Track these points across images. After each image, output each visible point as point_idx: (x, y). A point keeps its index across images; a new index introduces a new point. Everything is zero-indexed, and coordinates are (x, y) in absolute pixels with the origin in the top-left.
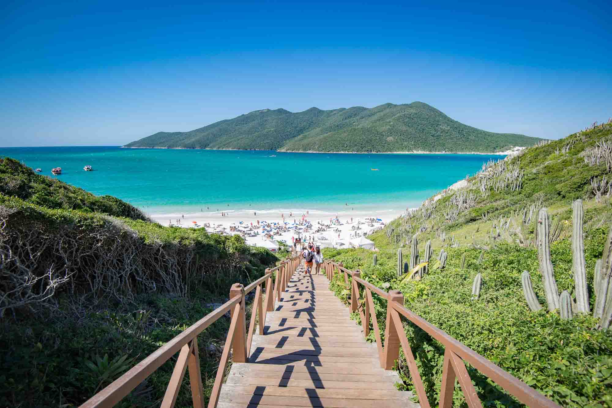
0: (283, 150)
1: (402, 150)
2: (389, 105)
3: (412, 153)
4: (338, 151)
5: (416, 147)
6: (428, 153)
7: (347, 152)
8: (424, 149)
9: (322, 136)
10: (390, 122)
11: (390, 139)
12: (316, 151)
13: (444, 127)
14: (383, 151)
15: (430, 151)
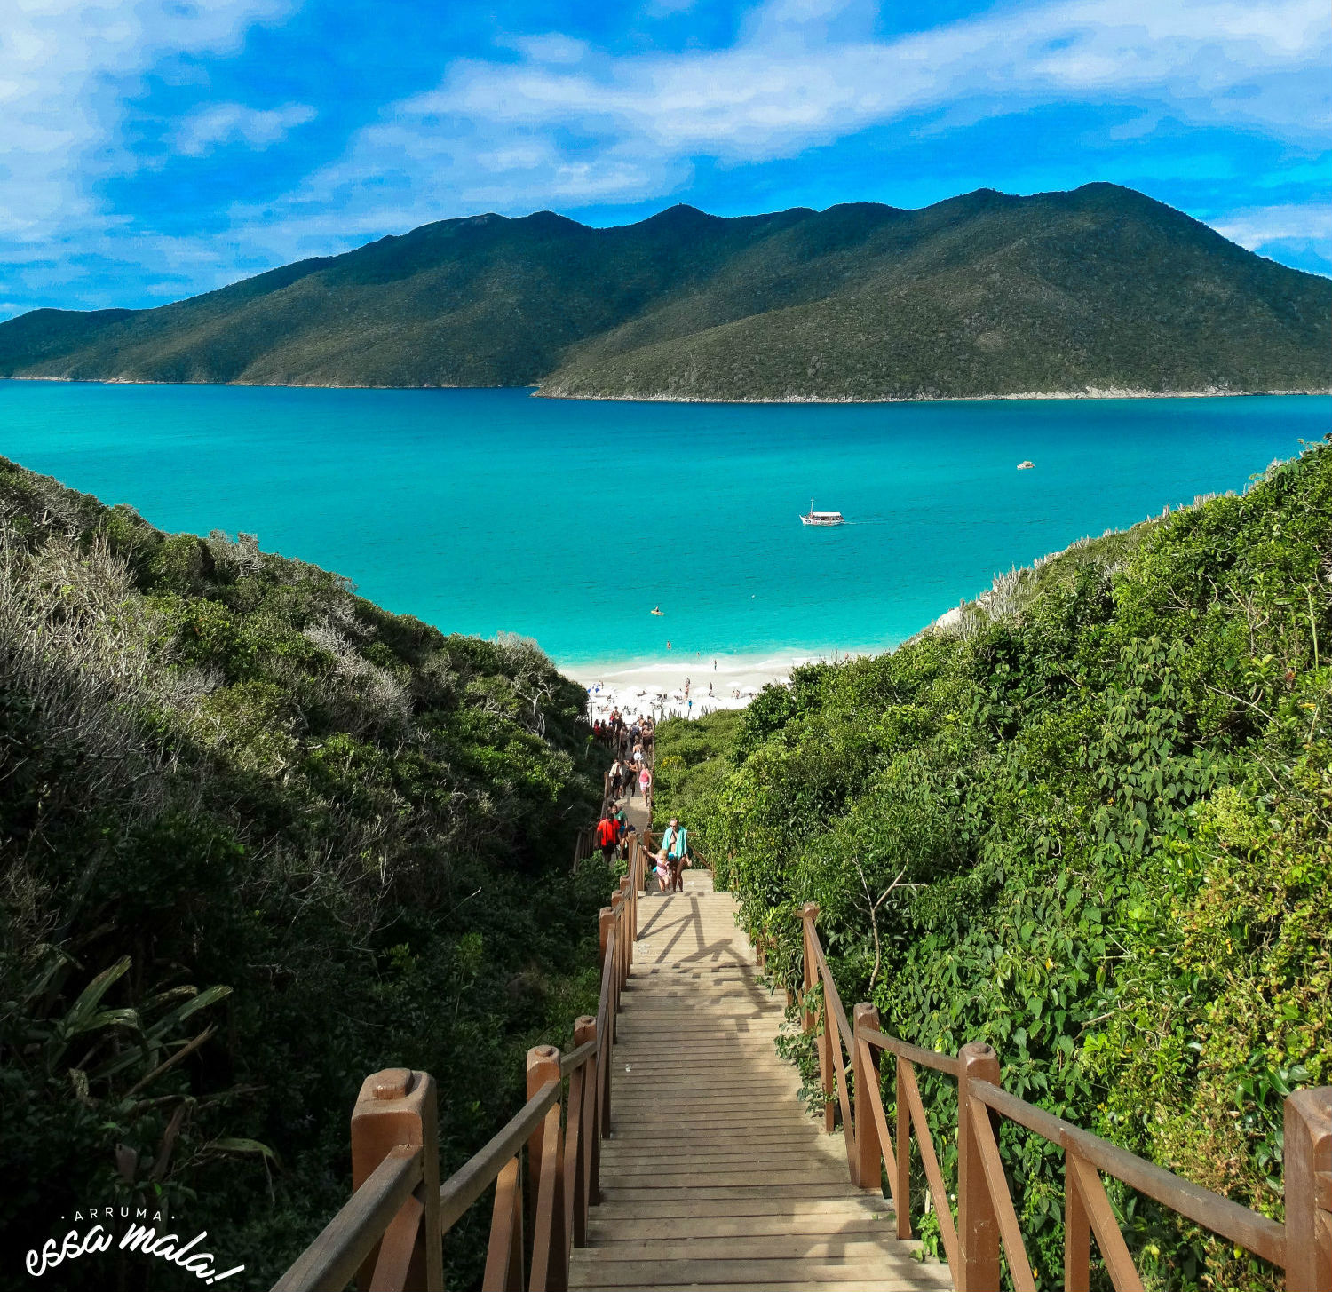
0: (557, 392)
1: (1042, 384)
2: (985, 200)
3: (1081, 395)
4: (782, 395)
5: (1099, 372)
6: (1146, 394)
7: (814, 399)
8: (1128, 381)
9: (712, 335)
10: (989, 272)
11: (989, 340)
12: (690, 393)
13: (1210, 288)
14: (963, 393)
15: (1157, 388)
